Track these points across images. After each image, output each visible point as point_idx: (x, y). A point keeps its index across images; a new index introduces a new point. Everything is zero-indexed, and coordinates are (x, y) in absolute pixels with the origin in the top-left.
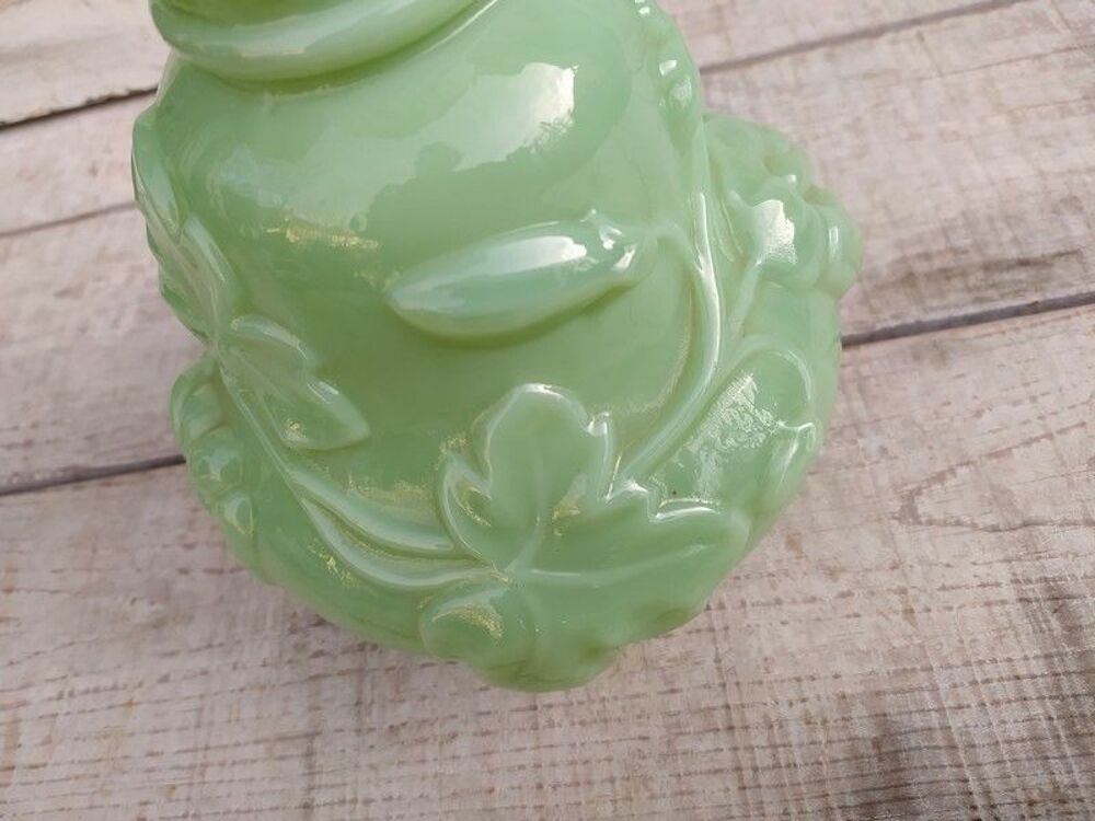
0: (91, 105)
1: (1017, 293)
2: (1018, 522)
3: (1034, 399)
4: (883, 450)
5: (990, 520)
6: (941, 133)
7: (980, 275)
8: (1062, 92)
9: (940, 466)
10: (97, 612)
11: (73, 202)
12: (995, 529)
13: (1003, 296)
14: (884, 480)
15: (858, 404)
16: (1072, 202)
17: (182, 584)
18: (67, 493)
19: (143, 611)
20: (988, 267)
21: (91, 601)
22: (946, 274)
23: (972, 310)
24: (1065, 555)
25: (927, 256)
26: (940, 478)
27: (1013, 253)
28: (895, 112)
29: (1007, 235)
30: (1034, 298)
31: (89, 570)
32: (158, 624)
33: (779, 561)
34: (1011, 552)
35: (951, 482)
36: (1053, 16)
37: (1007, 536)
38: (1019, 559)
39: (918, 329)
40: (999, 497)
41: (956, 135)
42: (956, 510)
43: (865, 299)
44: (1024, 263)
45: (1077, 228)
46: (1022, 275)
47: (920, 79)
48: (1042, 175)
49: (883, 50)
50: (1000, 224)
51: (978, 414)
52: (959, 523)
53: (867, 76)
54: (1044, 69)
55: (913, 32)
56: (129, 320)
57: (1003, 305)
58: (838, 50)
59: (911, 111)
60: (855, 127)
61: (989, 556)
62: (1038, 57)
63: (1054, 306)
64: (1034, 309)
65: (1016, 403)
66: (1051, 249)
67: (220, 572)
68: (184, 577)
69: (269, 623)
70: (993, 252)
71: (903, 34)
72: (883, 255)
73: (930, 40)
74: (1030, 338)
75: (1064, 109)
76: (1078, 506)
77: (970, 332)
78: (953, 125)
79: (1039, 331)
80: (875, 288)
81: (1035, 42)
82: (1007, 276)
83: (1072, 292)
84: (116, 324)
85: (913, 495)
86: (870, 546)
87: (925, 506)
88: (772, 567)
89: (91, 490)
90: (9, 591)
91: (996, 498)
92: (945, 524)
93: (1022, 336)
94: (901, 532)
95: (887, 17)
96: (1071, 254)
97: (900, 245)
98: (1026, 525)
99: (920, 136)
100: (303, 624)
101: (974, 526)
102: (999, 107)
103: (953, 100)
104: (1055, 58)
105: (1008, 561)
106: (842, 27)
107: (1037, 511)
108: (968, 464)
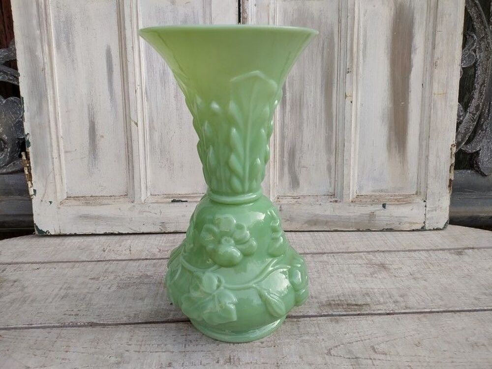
0: (105, 234)
1: (355, 311)
2: (354, 357)
3: (358, 333)
4: (323, 340)
5: (348, 356)
6: (338, 276)
7: (346, 306)
8: (365, 272)
9: (336, 344)
10: (98, 359)
11: (96, 257)
12: (349, 358)
13: (352, 311)
14: (323, 346)
15: (317, 329)
16: (367, 294)
17: (127, 354)
18: (90, 329)
19: (113, 359)
20: (348, 305)
21: (96, 356)
22: (338, 305)
23: (345, 313)
24: (365, 365)
25: (334, 301)
26: (336, 347)
27: (354, 303)
28: (327, 270)
29: (352, 299)
30: (359, 312)
31: (95, 348)
32: (118, 363)
33: (297, 361)
34: (353, 363)
35: (339, 348)
36: (364, 257)
37: (352, 360)
38: (354, 365)
39: (332, 315)
40: (350, 352)
41: (341, 277)
42: (340, 353)
43: (319, 307)
44: (356, 305)
45: (368, 300)
46: (356, 307)
47: (333, 264)
48: (361, 288)
49: (325, 257)
50: (351, 296)
51: (346, 334)
52: (340, 356)
53: (321, 262)
54: (362, 267)
55: (332, 255)
56: (114, 288)
57: (351, 313)
58: (314, 255)
59: (331, 270)
60: (318, 272)
61: (347, 364)
62: (360, 264)
63: (364, 315)
64: (359, 315)
65: (354, 333)
66: (363, 303)
67: (139, 352)
68: (127, 352)
69: (154, 365)
70: (349, 302)
71: (329, 255)
72: (324, 299)
73: (336, 257)
74: (357, 320)
75: (366, 275)
76: (368, 355)
77: (344, 317)
78: (341, 275)
79: (360, 319)
80: (321, 305)
81: (360, 261)
82: (353, 307)
83: (367, 312)
84: (109, 288)
85: (330, 350)
86: (319, 360)
87: (333, 352)
88: (295, 362)
89: (98, 328)
90: (67, 352)
91: (349, 352)
92: (337, 356)
93: (355, 320)
94: (327, 357)
95: (326, 251)
96: (367, 305)
97: (328, 297)
98: (356, 358)
99: (333, 276)
100: (164, 366)
101: (345, 358)
102: (351, 273)
103: (341, 270)
104: (364, 265)
105: (352, 365)
106: (315, 251)
107: (358, 355)
108: (343, 344)
